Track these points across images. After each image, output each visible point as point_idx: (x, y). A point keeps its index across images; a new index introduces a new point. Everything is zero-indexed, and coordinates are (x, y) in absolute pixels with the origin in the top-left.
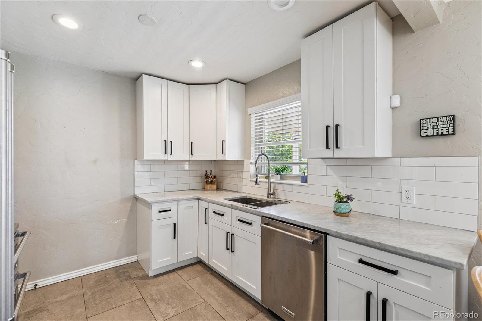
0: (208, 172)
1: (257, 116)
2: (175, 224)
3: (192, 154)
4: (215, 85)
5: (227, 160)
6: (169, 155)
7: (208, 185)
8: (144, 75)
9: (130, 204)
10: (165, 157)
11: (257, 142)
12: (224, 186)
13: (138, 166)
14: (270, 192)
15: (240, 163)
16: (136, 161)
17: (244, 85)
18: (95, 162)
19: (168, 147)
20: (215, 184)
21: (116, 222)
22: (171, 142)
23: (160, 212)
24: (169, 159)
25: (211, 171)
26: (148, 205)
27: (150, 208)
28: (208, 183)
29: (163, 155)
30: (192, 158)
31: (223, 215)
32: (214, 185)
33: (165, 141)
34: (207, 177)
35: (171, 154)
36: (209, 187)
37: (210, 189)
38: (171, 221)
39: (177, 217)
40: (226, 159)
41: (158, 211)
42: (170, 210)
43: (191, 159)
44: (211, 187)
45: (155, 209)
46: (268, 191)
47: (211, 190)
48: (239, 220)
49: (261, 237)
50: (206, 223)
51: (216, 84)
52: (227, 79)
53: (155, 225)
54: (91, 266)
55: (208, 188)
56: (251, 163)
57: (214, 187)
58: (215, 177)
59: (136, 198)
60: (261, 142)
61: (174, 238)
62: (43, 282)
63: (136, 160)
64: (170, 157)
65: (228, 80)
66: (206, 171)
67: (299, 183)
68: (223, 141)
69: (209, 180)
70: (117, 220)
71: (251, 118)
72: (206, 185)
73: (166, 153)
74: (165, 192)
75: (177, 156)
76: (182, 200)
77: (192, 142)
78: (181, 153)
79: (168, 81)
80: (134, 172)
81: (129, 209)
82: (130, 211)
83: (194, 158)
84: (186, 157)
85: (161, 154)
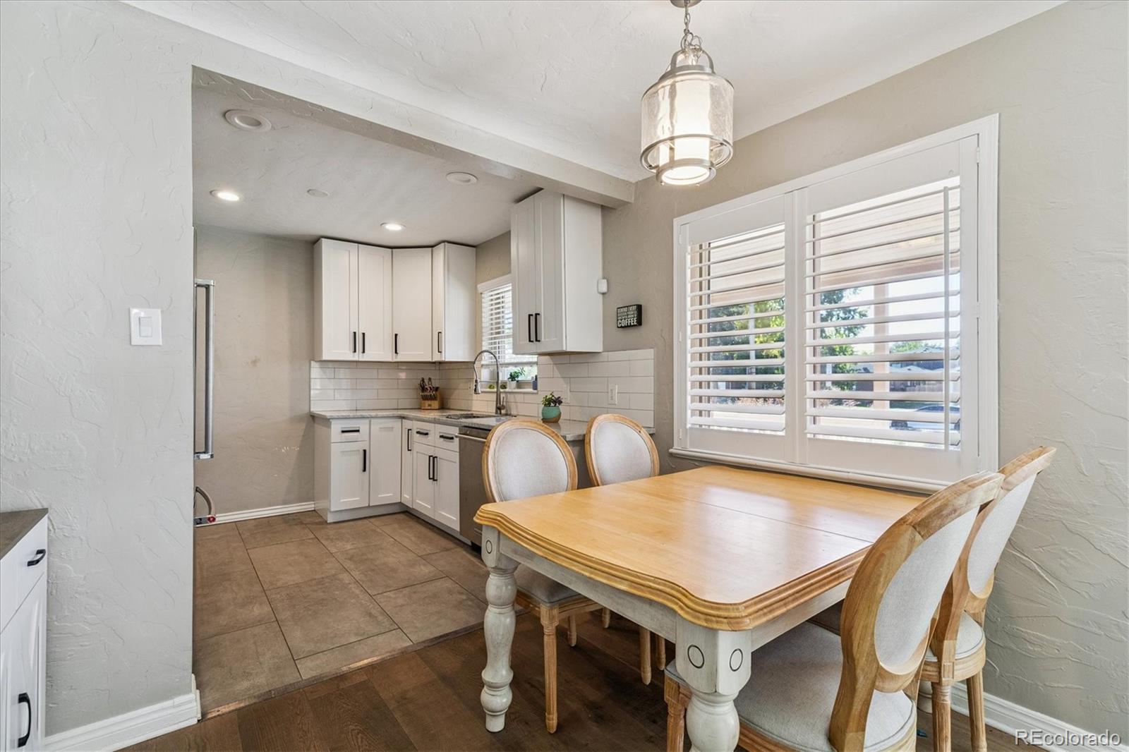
0: (426, 381)
1: (492, 295)
2: (365, 451)
3: (396, 352)
4: (430, 249)
6: (361, 354)
7: (426, 401)
8: (323, 239)
9: (303, 426)
10: (354, 356)
11: (492, 334)
12: (452, 404)
13: (316, 371)
14: (498, 405)
15: (468, 366)
16: (312, 362)
17: (474, 249)
18: (255, 362)
19: (358, 341)
21: (283, 451)
22: (364, 334)
23: (343, 432)
24: (361, 359)
25: (430, 379)
26: (326, 421)
27: (329, 427)
28: (425, 398)
29: (352, 354)
30: (396, 358)
31: (427, 434)
32: (436, 401)
33: (355, 333)
34: (423, 389)
35: (364, 352)
36: (427, 405)
37: (430, 408)
38: (360, 446)
39: (368, 442)
40: (446, 360)
41: (341, 430)
42: (358, 431)
43: (395, 360)
44: (430, 405)
45: (336, 427)
46: (497, 404)
47: (432, 409)
48: (441, 437)
49: (458, 454)
50: (409, 450)
51: (432, 247)
52: (444, 242)
53: (335, 450)
54: (248, 509)
55: (425, 407)
56: (482, 365)
57: (435, 404)
58: (437, 389)
59: (313, 417)
60: (499, 333)
61: (364, 470)
63: (313, 360)
64: (363, 357)
65: (445, 244)
66: (423, 380)
67: (531, 390)
68: (439, 333)
69: (427, 393)
70: (285, 448)
71: (482, 298)
72: (423, 402)
73: (355, 351)
74: (357, 410)
75: (374, 353)
76: (376, 417)
77: (396, 335)
78: (378, 351)
79: (360, 245)
80: (310, 378)
81: (302, 434)
82: (303, 436)
83: (400, 358)
84: (388, 356)
85: (348, 352)
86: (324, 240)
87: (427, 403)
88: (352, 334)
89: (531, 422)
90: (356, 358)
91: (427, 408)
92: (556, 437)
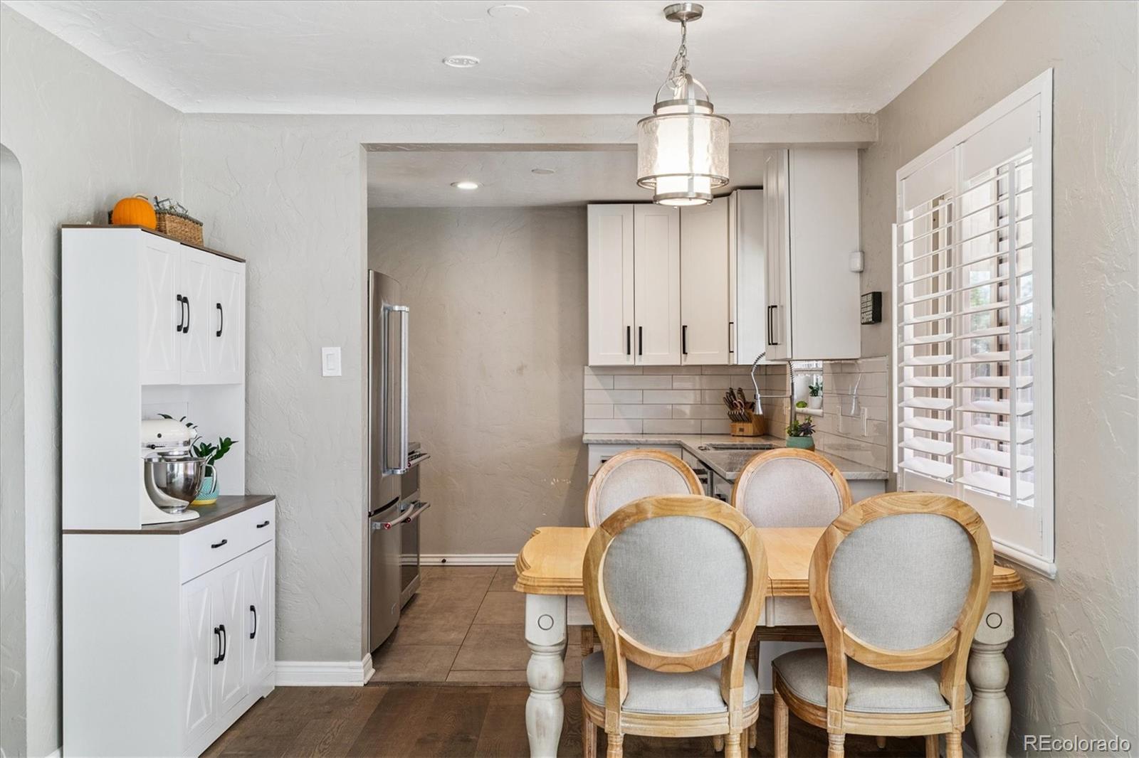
0: (734, 393)
3: (684, 352)
4: (726, 198)
5: (737, 365)
6: (637, 357)
7: (737, 424)
8: (589, 205)
10: (628, 360)
13: (590, 380)
16: (584, 368)
18: (520, 369)
19: (634, 338)
20: (751, 422)
21: (552, 483)
22: (641, 328)
24: (637, 364)
25: (741, 391)
28: (734, 419)
29: (626, 357)
30: (684, 360)
32: (749, 424)
33: (629, 328)
34: (731, 405)
35: (641, 354)
36: (738, 429)
37: (741, 434)
40: (735, 363)
41: (601, 459)
43: (684, 363)
44: (742, 430)
45: (594, 455)
47: (743, 436)
51: (729, 195)
52: (736, 188)
55: (736, 431)
57: (751, 428)
62: (455, 559)
63: (585, 366)
64: (640, 360)
65: (739, 190)
66: (730, 391)
68: (730, 324)
69: (738, 412)
70: (554, 480)
72: (732, 424)
73: (629, 353)
74: (643, 434)
75: (654, 356)
77: (684, 327)
78: (660, 352)
79: (635, 205)
80: (583, 390)
81: (575, 462)
82: (576, 465)
83: (691, 360)
84: (674, 358)
85: (622, 353)
86: (590, 207)
87: (739, 425)
88: (626, 329)
89: (660, 452)
90: (630, 362)
91: (737, 434)
92: (686, 472)
